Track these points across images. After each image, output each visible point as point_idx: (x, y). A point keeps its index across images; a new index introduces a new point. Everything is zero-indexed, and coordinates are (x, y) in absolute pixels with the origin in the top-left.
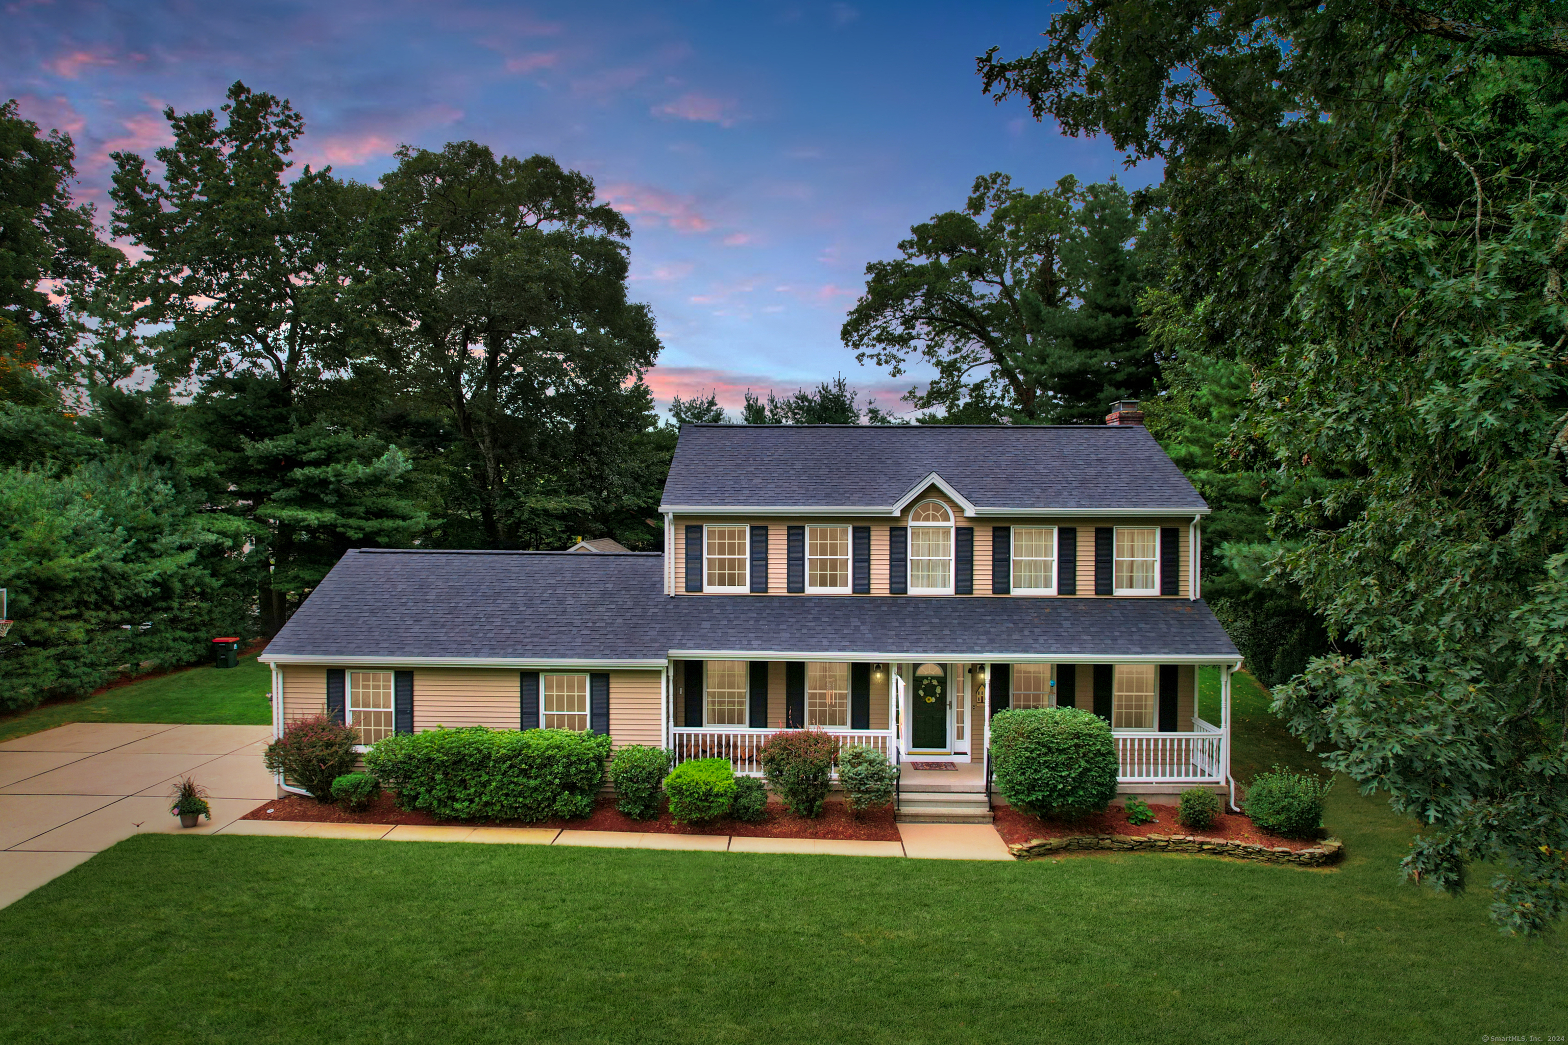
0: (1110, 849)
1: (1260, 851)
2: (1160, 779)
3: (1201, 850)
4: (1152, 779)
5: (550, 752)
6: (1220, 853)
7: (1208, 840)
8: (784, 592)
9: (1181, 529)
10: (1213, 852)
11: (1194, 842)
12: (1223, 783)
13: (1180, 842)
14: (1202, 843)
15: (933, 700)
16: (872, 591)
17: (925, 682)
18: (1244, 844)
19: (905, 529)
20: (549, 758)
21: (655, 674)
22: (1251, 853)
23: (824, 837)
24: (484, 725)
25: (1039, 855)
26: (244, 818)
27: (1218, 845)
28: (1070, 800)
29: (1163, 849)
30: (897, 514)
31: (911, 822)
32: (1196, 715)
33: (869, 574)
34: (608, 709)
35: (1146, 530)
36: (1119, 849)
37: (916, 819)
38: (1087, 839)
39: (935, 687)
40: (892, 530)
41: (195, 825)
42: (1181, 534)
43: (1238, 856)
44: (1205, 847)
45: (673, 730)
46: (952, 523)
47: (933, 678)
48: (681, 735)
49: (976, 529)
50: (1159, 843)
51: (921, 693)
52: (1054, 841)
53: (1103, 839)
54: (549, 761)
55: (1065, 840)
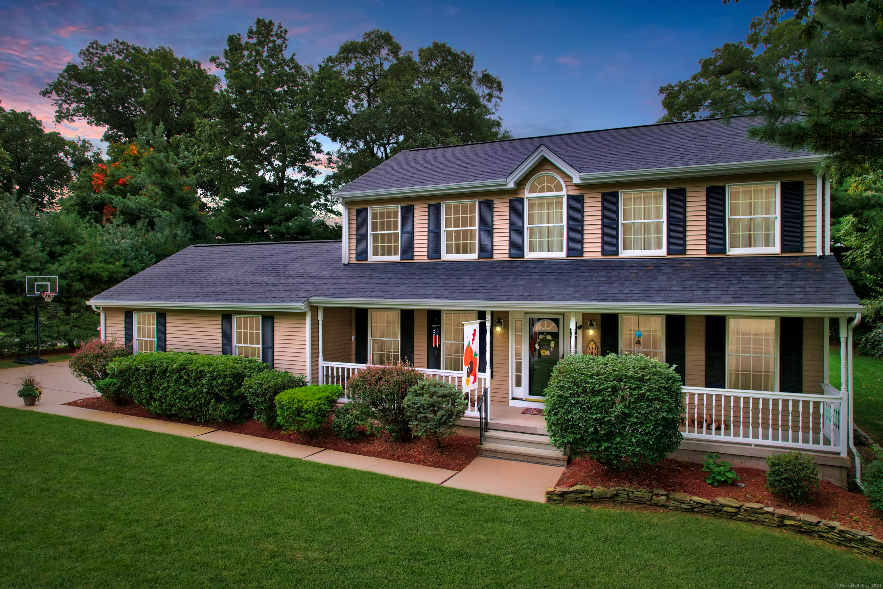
0: (663, 506)
1: (863, 540)
2: (760, 441)
3: (781, 525)
4: (750, 440)
6: (809, 533)
7: (794, 514)
8: (425, 259)
9: (806, 183)
10: (799, 530)
11: (773, 514)
12: (844, 454)
13: (754, 511)
14: (783, 517)
15: (548, 353)
16: (495, 256)
17: (541, 337)
18: (842, 527)
19: (523, 199)
21: (302, 315)
22: (850, 540)
23: (398, 459)
25: (576, 501)
27: (805, 522)
29: (732, 516)
30: (511, 185)
31: (490, 457)
32: (826, 381)
33: (492, 242)
34: (273, 344)
35: (764, 184)
36: (676, 509)
37: (495, 454)
38: (640, 492)
39: (550, 341)
40: (511, 202)
42: (807, 187)
43: (831, 541)
44: (787, 522)
45: (322, 363)
46: (564, 193)
47: (548, 333)
49: (586, 196)
50: (726, 509)
51: (537, 346)
52: (599, 490)
53: (657, 495)
55: (612, 491)
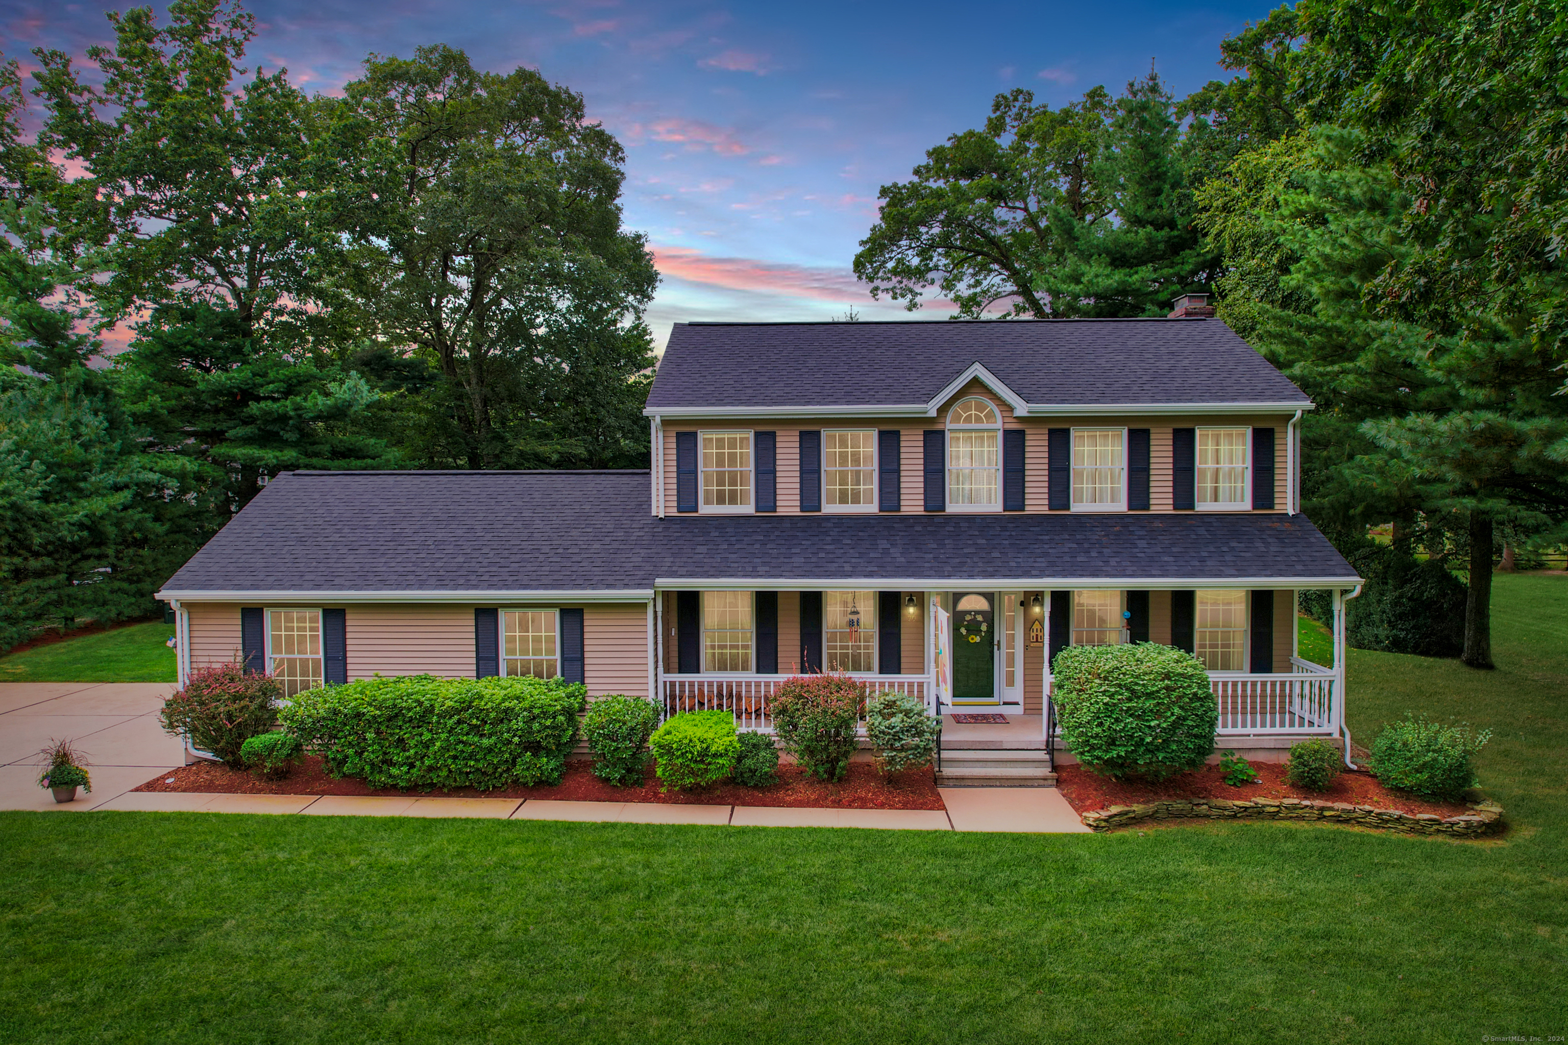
0: (1207, 816)
1: (1399, 819)
2: (1258, 730)
3: (1321, 817)
4: (1249, 730)
5: (507, 704)
6: (1347, 821)
7: (1329, 804)
8: (796, 511)
9: (1277, 429)
10: (1338, 819)
11: (1312, 807)
12: (1336, 735)
13: (1295, 807)
14: (1322, 809)
15: (977, 639)
16: (903, 509)
17: (968, 618)
18: (1377, 811)
19: (942, 432)
20: (507, 711)
21: (640, 607)
22: (1387, 821)
23: (849, 806)
24: (431, 673)
25: (1121, 825)
26: (137, 790)
27: (1343, 810)
28: (1161, 756)
29: (1274, 816)
30: (933, 413)
31: (955, 786)
32: (1295, 654)
33: (899, 488)
34: (583, 652)
35: (1235, 430)
36: (1219, 817)
37: (961, 782)
38: (1179, 805)
39: (980, 623)
40: (926, 434)
41: (71, 799)
42: (1277, 436)
43: (1370, 825)
44: (1327, 813)
45: (662, 677)
46: (999, 425)
47: (978, 612)
48: (673, 684)
49: (1028, 431)
50: (1268, 809)
51: (963, 631)
52: (1138, 808)
53: (1198, 805)
54: (506, 715)
55: (1151, 807)
